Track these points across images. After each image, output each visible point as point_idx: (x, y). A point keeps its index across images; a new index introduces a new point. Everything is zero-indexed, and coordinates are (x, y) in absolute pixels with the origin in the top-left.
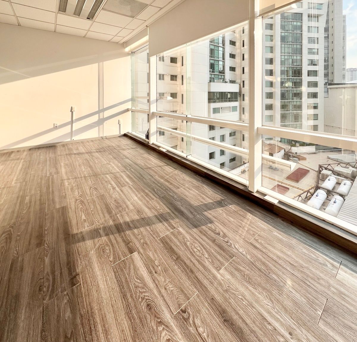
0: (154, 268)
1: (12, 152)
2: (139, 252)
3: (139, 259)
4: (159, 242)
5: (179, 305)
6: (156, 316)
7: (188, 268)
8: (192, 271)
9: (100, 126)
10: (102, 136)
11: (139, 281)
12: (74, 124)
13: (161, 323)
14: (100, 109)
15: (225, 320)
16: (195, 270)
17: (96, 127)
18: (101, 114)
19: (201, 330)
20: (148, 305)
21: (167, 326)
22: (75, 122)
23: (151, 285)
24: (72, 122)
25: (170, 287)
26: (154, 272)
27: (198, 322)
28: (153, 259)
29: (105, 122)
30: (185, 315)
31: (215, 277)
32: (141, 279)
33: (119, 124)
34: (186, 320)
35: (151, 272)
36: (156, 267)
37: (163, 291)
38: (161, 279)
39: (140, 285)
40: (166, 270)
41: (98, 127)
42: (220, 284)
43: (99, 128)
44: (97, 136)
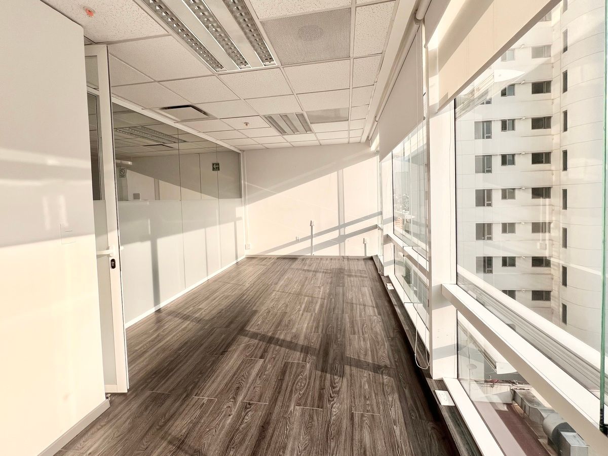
0: (262, 374)
1: (266, 258)
2: (264, 361)
3: (261, 363)
4: (283, 363)
5: (251, 400)
6: (236, 394)
7: (279, 389)
8: (279, 393)
9: (341, 244)
10: (343, 255)
11: (247, 374)
12: (313, 239)
13: (234, 398)
14: (341, 224)
15: (263, 426)
16: (282, 393)
17: (337, 244)
18: (342, 230)
19: (247, 417)
20: (238, 387)
21: (235, 402)
22: (315, 237)
23: (250, 380)
24: (312, 237)
25: (258, 389)
26: (259, 375)
27: (250, 414)
28: (267, 370)
29: (347, 240)
30: (248, 406)
31: (288, 407)
32: (249, 374)
33: (364, 243)
34: (246, 408)
35: (257, 375)
36: (263, 374)
37: (252, 387)
38: (258, 382)
39: (245, 376)
40: (266, 380)
41: (338, 245)
42: (286, 412)
43: (340, 245)
44: (338, 255)
